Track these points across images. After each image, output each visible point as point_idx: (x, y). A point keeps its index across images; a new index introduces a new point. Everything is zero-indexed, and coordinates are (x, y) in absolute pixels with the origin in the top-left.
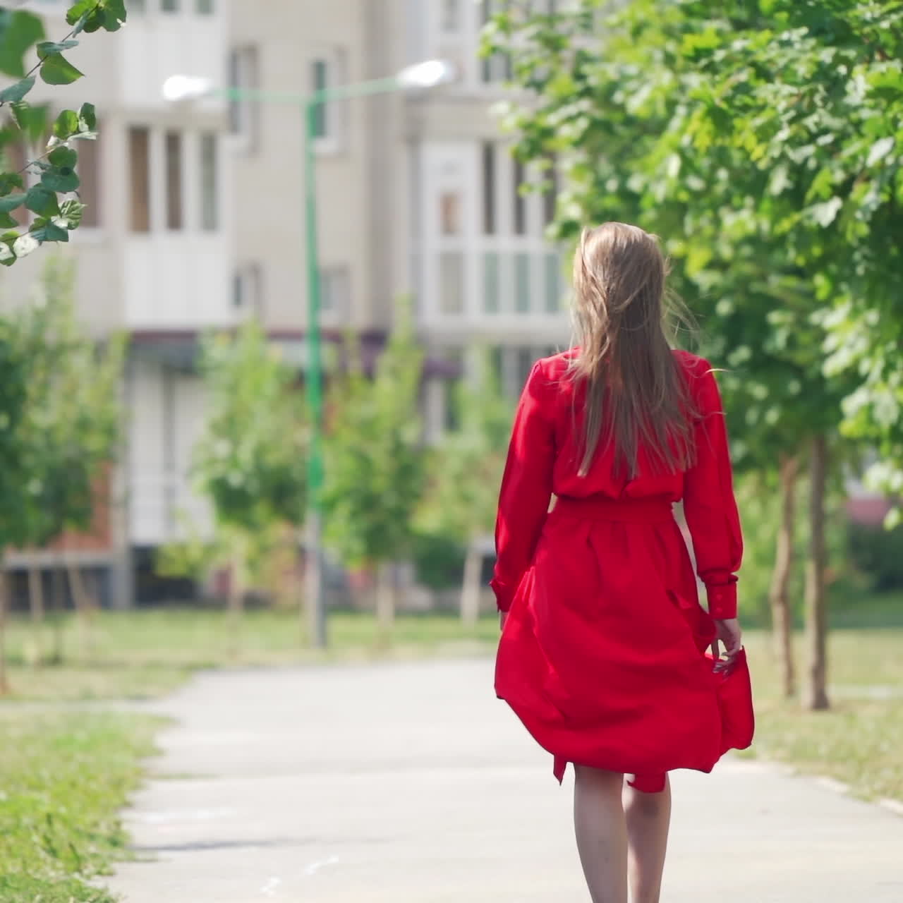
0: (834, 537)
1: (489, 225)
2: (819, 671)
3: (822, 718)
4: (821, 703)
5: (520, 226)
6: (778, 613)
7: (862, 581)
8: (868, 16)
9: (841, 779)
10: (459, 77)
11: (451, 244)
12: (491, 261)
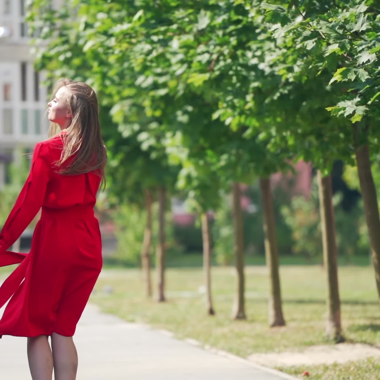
0: (168, 230)
1: (24, 97)
2: (162, 286)
3: (163, 305)
4: (162, 299)
5: (37, 97)
6: (145, 262)
7: (180, 248)
8: (180, 16)
9: (170, 330)
10: (11, 34)
11: (8, 105)
12: (25, 112)
